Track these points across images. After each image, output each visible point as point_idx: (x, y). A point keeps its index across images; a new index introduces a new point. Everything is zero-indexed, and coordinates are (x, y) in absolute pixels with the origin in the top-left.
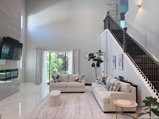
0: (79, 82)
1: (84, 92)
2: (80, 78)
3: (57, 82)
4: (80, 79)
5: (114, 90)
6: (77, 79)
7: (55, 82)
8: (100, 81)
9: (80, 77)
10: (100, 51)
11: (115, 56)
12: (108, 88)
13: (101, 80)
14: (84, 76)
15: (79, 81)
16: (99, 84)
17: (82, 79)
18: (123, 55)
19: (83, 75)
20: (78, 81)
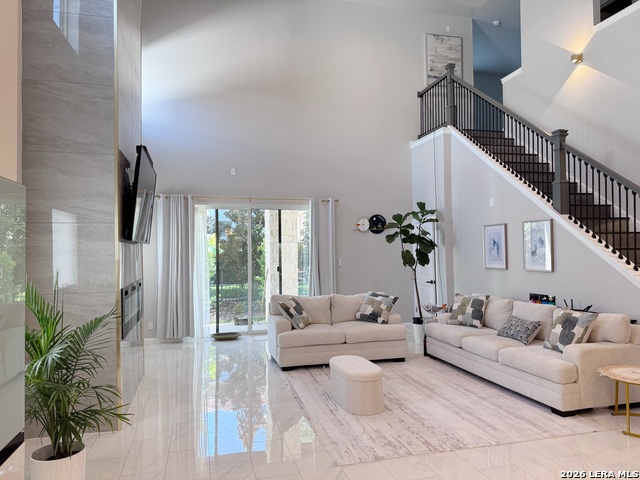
0: (383, 322)
1: (402, 360)
2: (383, 307)
3: (301, 325)
4: (385, 312)
5: (575, 339)
6: (369, 310)
7: (293, 328)
8: (464, 313)
9: (380, 303)
10: (422, 206)
11: (506, 225)
12: (524, 336)
13: (469, 310)
14: (395, 300)
15: (380, 320)
16: (461, 324)
17: (389, 309)
18: (552, 221)
19: (393, 297)
20: (376, 321)
